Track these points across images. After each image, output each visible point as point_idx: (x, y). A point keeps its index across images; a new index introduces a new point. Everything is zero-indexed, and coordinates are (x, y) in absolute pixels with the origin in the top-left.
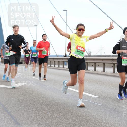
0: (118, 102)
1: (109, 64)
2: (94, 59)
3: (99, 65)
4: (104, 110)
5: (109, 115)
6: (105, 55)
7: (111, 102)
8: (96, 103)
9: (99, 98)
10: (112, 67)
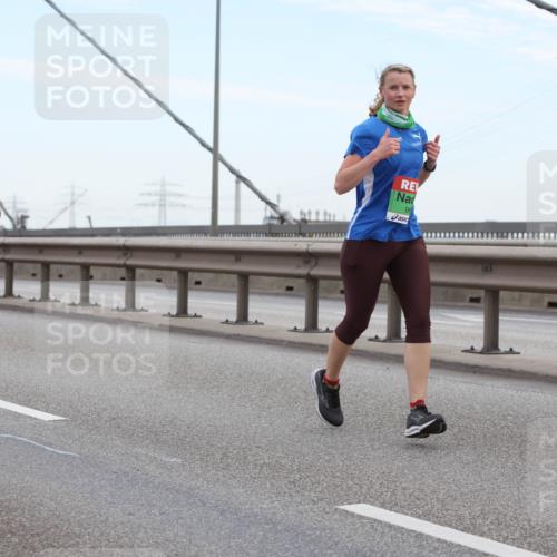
0: (148, 442)
1: (109, 269)
2: (41, 248)
3: (63, 273)
4: (86, 480)
5: (109, 499)
6: (92, 229)
7: (118, 443)
8: (50, 445)
9: (64, 424)
10: (123, 282)
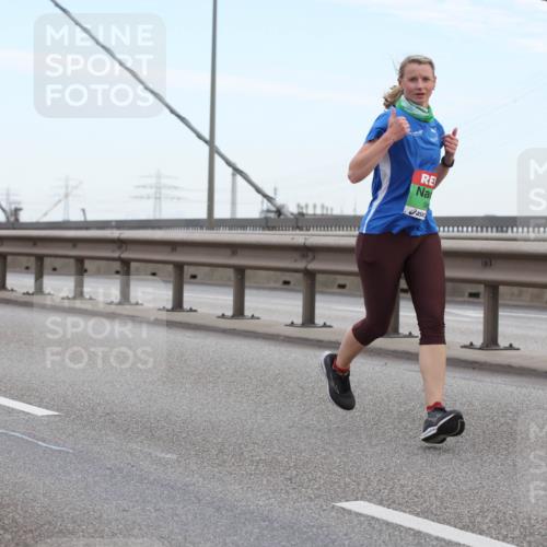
0: (143, 437)
1: (104, 263)
2: (35, 241)
3: (57, 266)
6: (86, 222)
7: (113, 438)
8: (44, 441)
10: (118, 276)
